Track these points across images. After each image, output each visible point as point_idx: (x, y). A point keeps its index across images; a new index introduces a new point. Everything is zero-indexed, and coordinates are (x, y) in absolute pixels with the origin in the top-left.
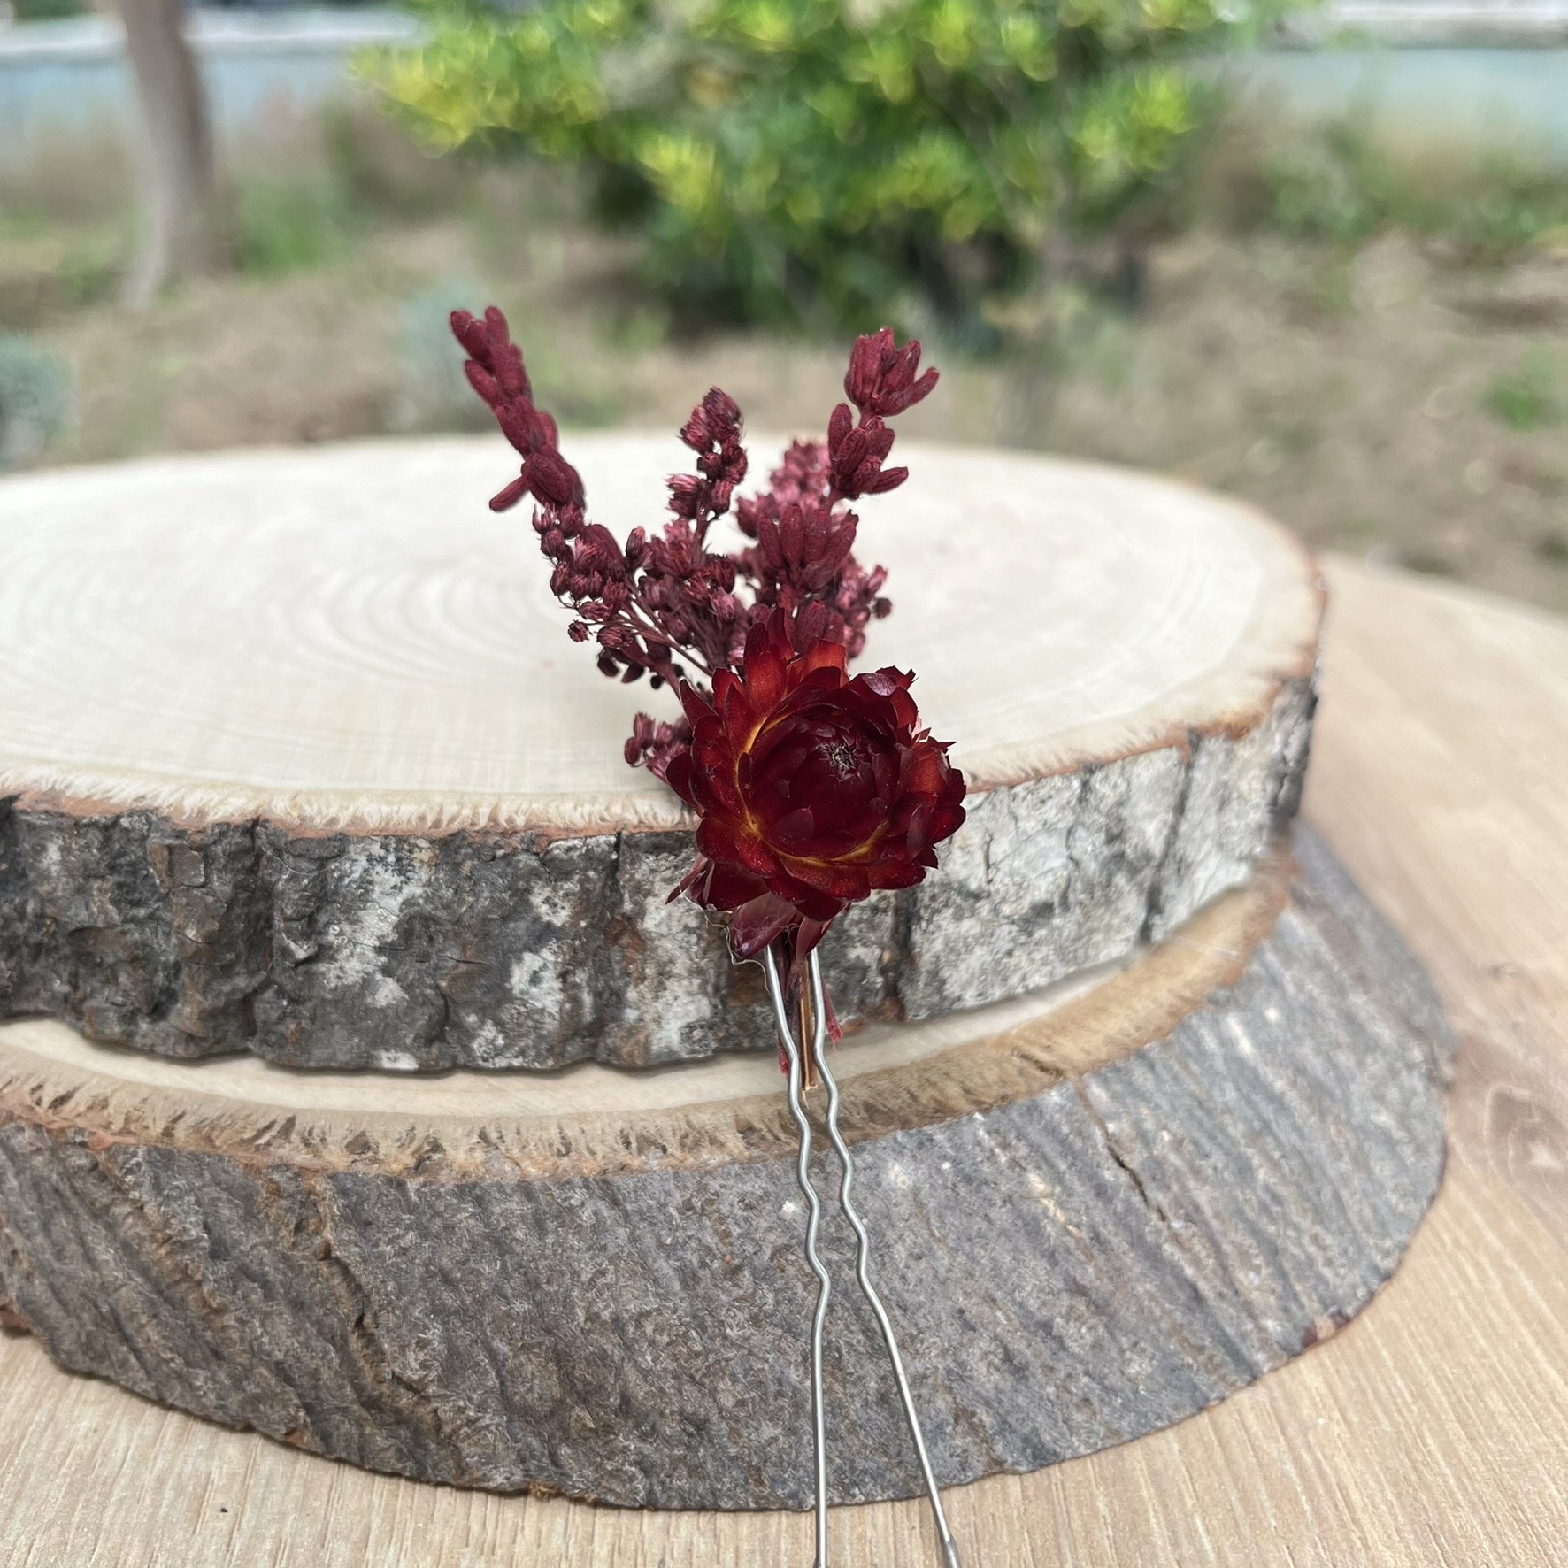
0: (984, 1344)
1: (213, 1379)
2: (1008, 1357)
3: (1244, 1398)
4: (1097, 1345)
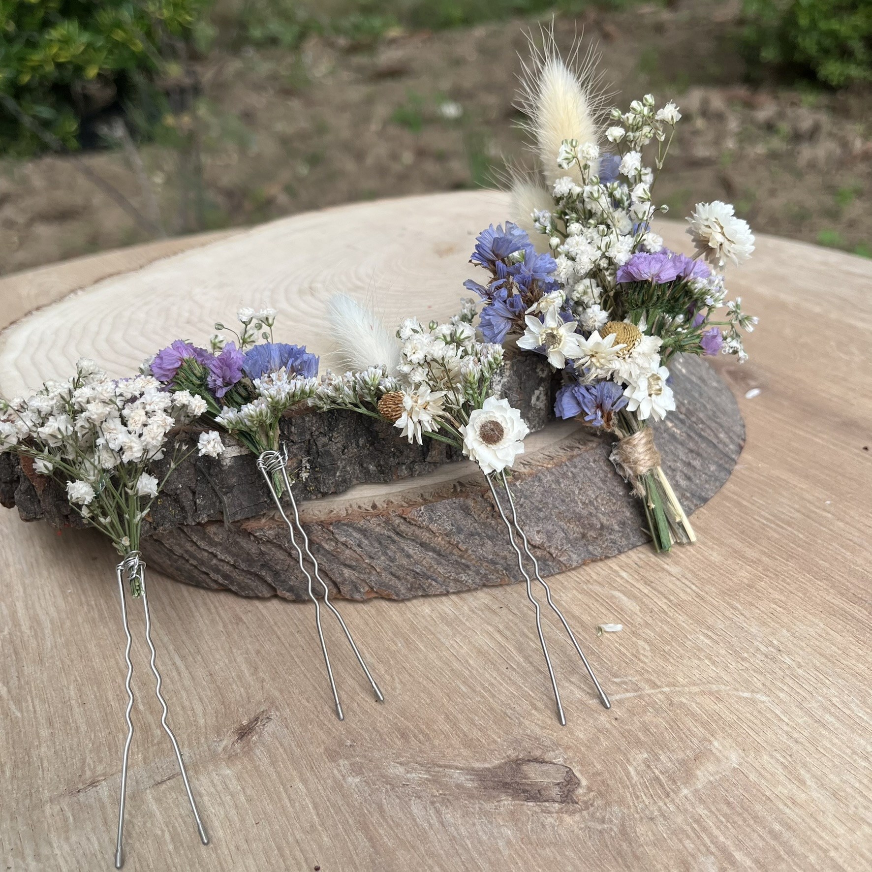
4: (702, 465)
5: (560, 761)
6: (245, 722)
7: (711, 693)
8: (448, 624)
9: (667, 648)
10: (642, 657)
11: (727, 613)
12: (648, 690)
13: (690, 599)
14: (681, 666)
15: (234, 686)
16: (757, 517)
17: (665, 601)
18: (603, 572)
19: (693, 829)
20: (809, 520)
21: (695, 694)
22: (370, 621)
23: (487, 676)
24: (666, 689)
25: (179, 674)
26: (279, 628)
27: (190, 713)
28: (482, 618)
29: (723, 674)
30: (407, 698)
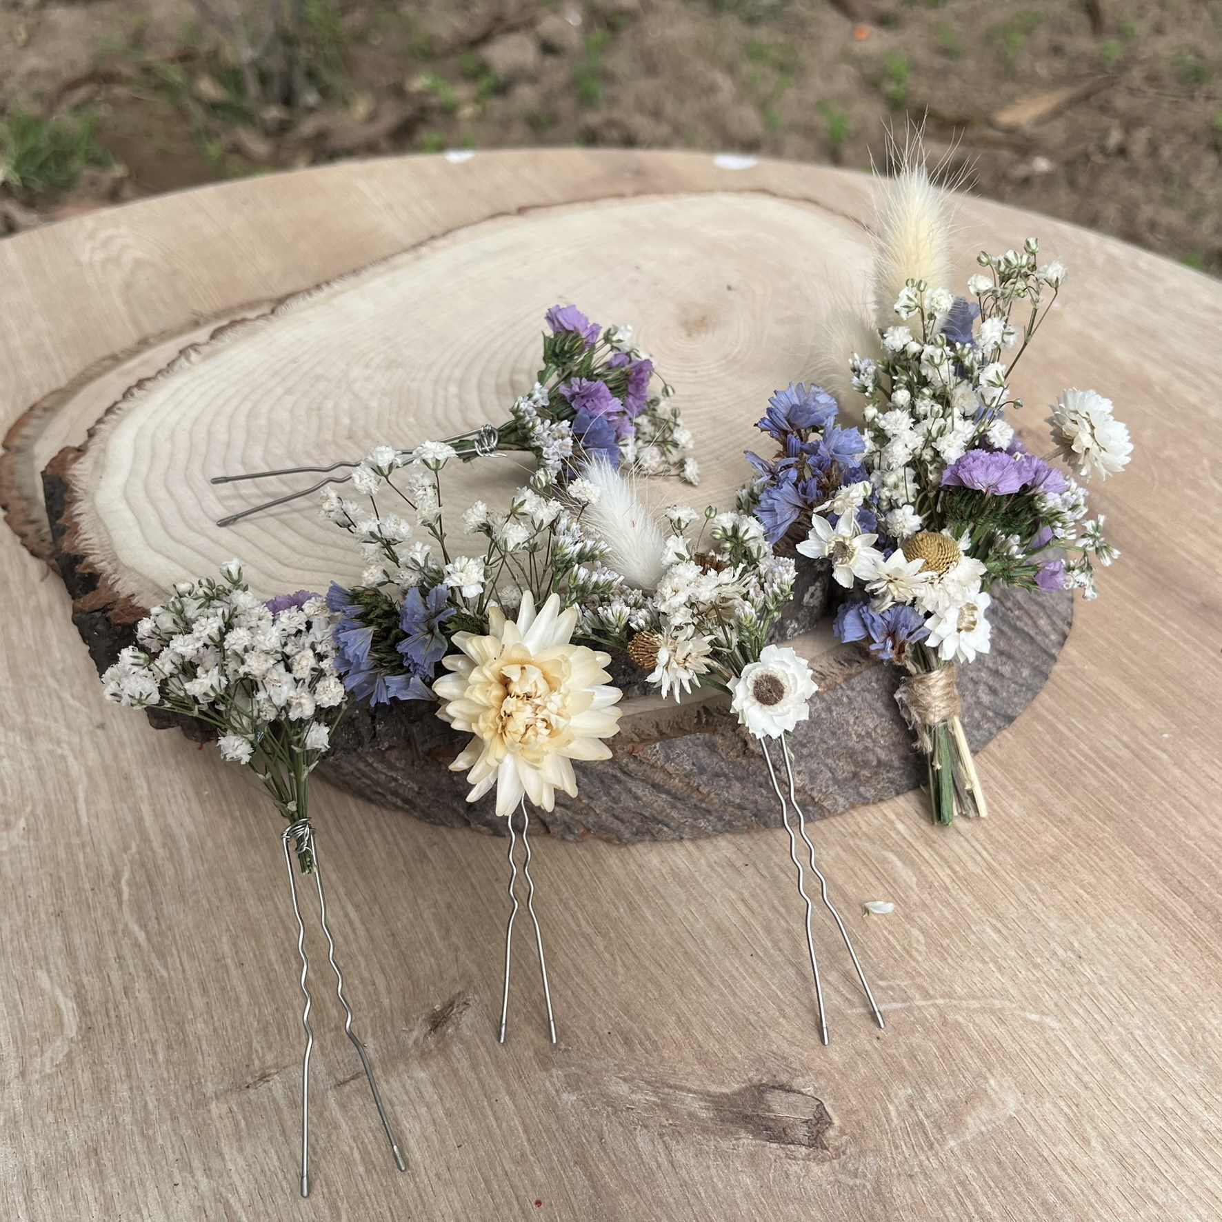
0: (982, 687)
1: (709, 821)
2: (990, 688)
3: (1057, 668)
4: (1012, 671)
5: (809, 1090)
6: (438, 1007)
7: (993, 1012)
8: (682, 885)
9: (946, 942)
10: (914, 953)
11: (1023, 897)
12: (919, 1002)
13: (979, 871)
14: (960, 970)
15: (422, 954)
16: (1074, 752)
17: (949, 872)
18: (875, 822)
19: (957, 1193)
20: (1138, 762)
21: (975, 1011)
22: (585, 871)
23: (728, 964)
24: (940, 1002)
25: (354, 931)
26: (473, 872)
27: (371, 989)
28: (722, 879)
29: (1009, 985)
30: (631, 989)
